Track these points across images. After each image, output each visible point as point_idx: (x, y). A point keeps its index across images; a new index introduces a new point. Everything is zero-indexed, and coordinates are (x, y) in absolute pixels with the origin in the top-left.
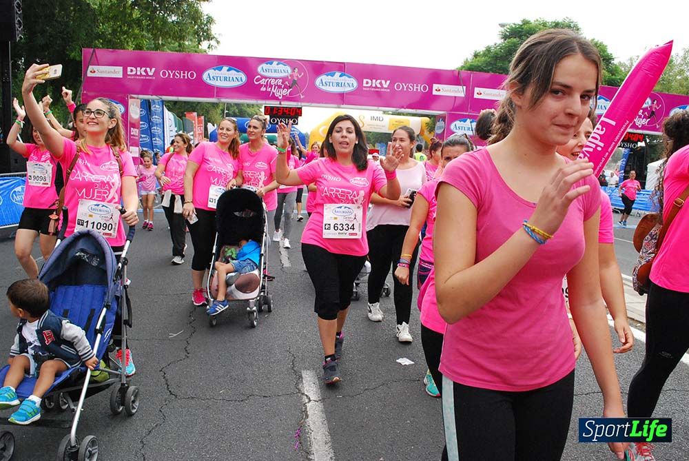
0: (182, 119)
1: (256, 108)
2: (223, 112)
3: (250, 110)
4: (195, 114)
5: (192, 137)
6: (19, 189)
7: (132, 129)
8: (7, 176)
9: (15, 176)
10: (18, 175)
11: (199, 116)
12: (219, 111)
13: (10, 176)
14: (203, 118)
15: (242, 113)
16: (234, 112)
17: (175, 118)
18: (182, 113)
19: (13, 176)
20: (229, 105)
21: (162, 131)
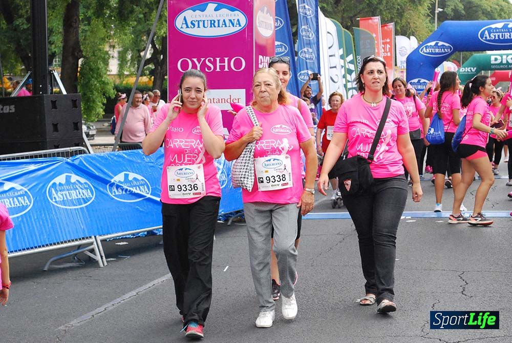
0: (352, 32)
2: (433, 12)
3: (488, 4)
4: (377, 20)
6: (61, 179)
7: (261, 57)
8: (41, 156)
9: (54, 155)
10: (58, 154)
11: (384, 23)
12: (424, 9)
13: (45, 156)
14: (391, 26)
15: (471, 11)
16: (455, 11)
17: (338, 31)
18: (351, 19)
19: (50, 155)
21: (314, 56)
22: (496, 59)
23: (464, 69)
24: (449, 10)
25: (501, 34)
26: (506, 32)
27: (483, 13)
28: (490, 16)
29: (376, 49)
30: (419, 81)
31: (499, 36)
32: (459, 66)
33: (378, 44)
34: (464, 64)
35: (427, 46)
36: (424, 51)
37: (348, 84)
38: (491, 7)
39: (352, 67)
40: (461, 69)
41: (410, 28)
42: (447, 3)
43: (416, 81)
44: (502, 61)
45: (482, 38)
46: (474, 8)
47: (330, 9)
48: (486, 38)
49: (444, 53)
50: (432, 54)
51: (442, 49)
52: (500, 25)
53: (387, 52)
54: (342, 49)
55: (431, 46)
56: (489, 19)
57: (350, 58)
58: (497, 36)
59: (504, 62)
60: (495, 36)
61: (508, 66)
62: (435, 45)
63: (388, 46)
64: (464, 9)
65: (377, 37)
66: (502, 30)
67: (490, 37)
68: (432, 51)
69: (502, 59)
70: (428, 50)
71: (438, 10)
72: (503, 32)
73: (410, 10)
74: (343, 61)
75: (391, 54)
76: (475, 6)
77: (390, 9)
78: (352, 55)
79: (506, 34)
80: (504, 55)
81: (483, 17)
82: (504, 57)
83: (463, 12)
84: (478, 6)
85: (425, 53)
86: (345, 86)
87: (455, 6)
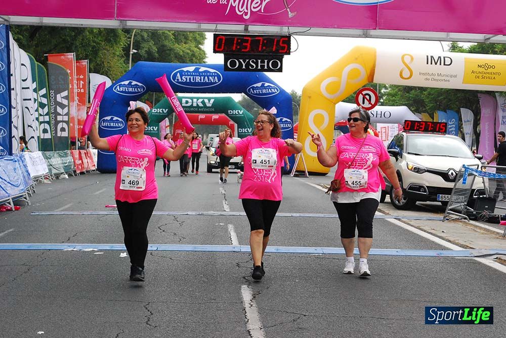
0: (46, 66)
1: (192, 45)
2: (127, 55)
3: (180, 48)
4: (71, 56)
5: (65, 102)
11: (78, 59)
12: (119, 51)
14: (85, 63)
15: (164, 54)
16: (149, 53)
17: (31, 64)
20: (139, 38)
22: (187, 102)
23: (156, 110)
24: (143, 52)
25: (192, 77)
26: (197, 76)
27: (176, 57)
28: (182, 59)
29: (70, 85)
30: (112, 118)
31: (190, 79)
32: (151, 107)
33: (72, 80)
34: (157, 105)
35: (121, 84)
36: (118, 89)
37: (40, 117)
38: (183, 51)
39: (45, 101)
40: (153, 110)
41: (104, 67)
42: (141, 45)
43: (109, 118)
44: (192, 104)
45: (174, 80)
46: (168, 52)
47: (24, 42)
48: (178, 80)
49: (137, 93)
50: (125, 92)
51: (135, 88)
52: (191, 69)
53: (81, 89)
54: (35, 83)
55: (124, 84)
56: (181, 63)
57: (43, 91)
58: (188, 79)
59: (195, 105)
60: (186, 79)
61: (198, 109)
62: (128, 84)
63: (82, 82)
64: (158, 52)
65: (71, 73)
66: (194, 74)
67: (182, 79)
68: (125, 89)
69: (193, 102)
70: (121, 88)
71: (133, 51)
72: (194, 76)
73: (105, 49)
74: (35, 94)
75: (85, 91)
76: (168, 50)
77: (84, 46)
78: (45, 89)
79: (197, 77)
80: (195, 98)
81: (175, 61)
82: (195, 100)
83: (157, 55)
84: (171, 50)
85: (118, 91)
86: (37, 119)
87: (149, 48)
